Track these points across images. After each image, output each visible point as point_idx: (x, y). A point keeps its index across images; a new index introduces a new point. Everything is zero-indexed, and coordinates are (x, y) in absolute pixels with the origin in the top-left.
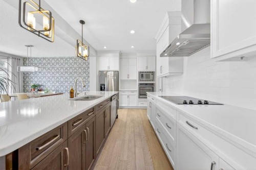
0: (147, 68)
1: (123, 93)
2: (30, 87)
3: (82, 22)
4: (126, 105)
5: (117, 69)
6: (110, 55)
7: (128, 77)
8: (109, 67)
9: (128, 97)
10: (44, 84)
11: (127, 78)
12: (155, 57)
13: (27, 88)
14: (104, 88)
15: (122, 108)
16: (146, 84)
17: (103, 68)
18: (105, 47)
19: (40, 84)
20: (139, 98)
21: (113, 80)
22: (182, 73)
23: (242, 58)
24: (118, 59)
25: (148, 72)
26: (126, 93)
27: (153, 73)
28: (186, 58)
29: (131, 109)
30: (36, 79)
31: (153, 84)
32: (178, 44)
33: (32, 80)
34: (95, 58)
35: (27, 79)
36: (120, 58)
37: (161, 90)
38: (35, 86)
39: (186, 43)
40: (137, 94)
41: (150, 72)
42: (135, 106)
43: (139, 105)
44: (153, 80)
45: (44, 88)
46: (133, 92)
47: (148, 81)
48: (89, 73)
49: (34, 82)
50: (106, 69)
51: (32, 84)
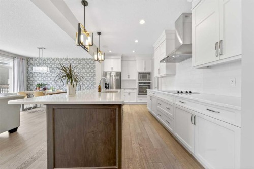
0: (145, 69)
1: (125, 91)
2: (34, 86)
3: (99, 33)
4: (127, 101)
5: (119, 70)
6: (112, 57)
7: (129, 77)
8: (112, 68)
9: (129, 94)
10: (49, 83)
11: (127, 78)
12: (151, 60)
13: (31, 87)
14: (109, 86)
16: (144, 83)
17: (108, 68)
18: (110, 51)
19: (45, 83)
20: (138, 95)
22: (175, 74)
23: (208, 67)
24: (120, 61)
25: (146, 73)
26: (127, 91)
27: (150, 74)
28: (177, 64)
29: (131, 104)
30: (40, 79)
31: (149, 83)
32: (174, 56)
33: (35, 79)
35: (31, 79)
36: (122, 61)
37: (158, 88)
38: (40, 85)
39: (178, 56)
40: (136, 91)
41: (147, 73)
42: (135, 101)
43: (139, 101)
44: (150, 80)
45: (49, 87)
46: (133, 89)
47: (146, 80)
49: (38, 82)
51: (36, 83)
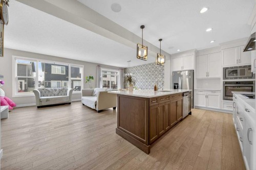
0: (239, 61)
1: (200, 93)
3: (160, 40)
4: (205, 106)
5: (192, 68)
6: (184, 55)
7: (208, 75)
8: (183, 67)
9: (207, 97)
11: (205, 77)
14: (178, 87)
15: (198, 108)
16: (238, 83)
17: (177, 68)
18: (179, 50)
20: (224, 99)
21: (187, 79)
26: (204, 93)
29: (209, 111)
34: (169, 61)
41: (245, 67)
42: (218, 108)
44: (251, 78)
46: (214, 91)
48: (163, 74)
50: (180, 69)
